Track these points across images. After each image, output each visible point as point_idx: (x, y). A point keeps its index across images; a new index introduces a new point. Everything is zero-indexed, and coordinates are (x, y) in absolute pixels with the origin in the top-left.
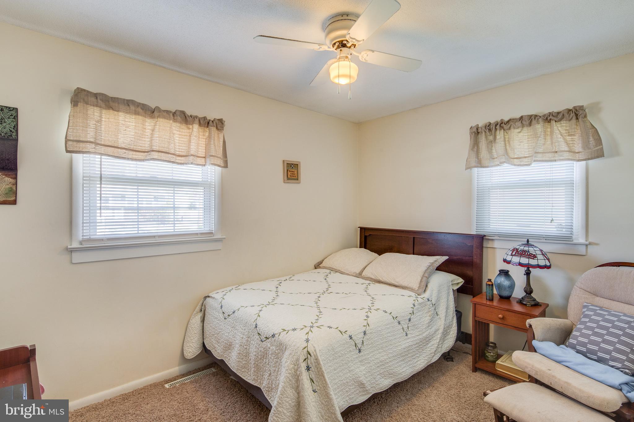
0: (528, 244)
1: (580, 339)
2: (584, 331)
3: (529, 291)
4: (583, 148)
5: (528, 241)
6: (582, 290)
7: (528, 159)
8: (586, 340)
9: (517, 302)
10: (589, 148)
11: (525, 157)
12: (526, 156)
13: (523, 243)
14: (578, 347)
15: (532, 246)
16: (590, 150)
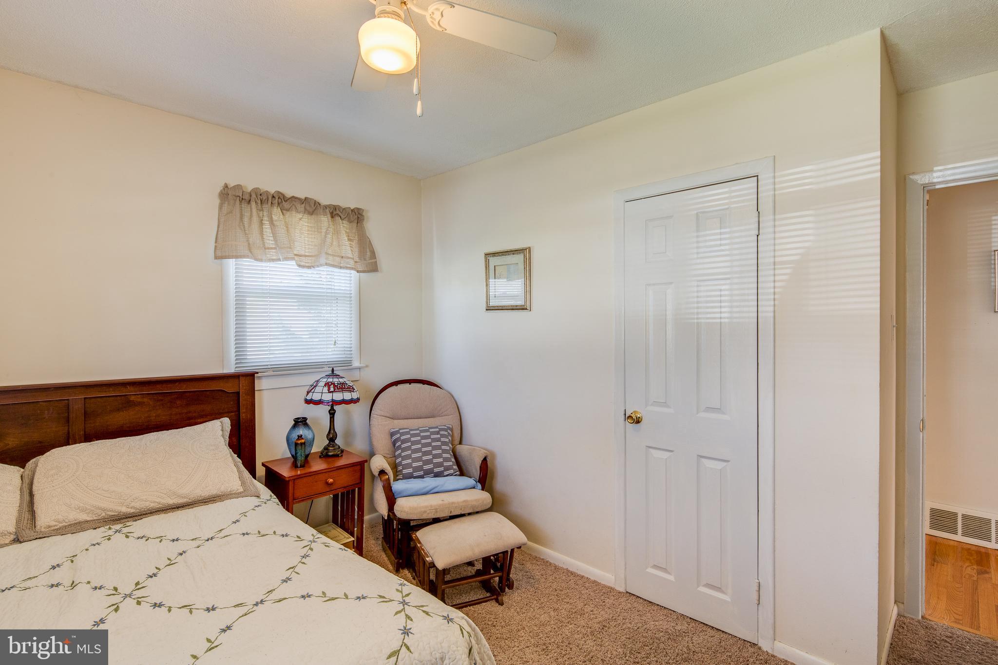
0: (333, 374)
1: (415, 465)
2: (414, 456)
3: (332, 437)
4: (360, 258)
5: (333, 370)
6: (383, 417)
7: (308, 259)
8: (420, 464)
9: (320, 457)
10: (365, 259)
11: (306, 256)
12: (307, 254)
13: (327, 373)
14: (415, 474)
15: (338, 376)
16: (366, 262)
